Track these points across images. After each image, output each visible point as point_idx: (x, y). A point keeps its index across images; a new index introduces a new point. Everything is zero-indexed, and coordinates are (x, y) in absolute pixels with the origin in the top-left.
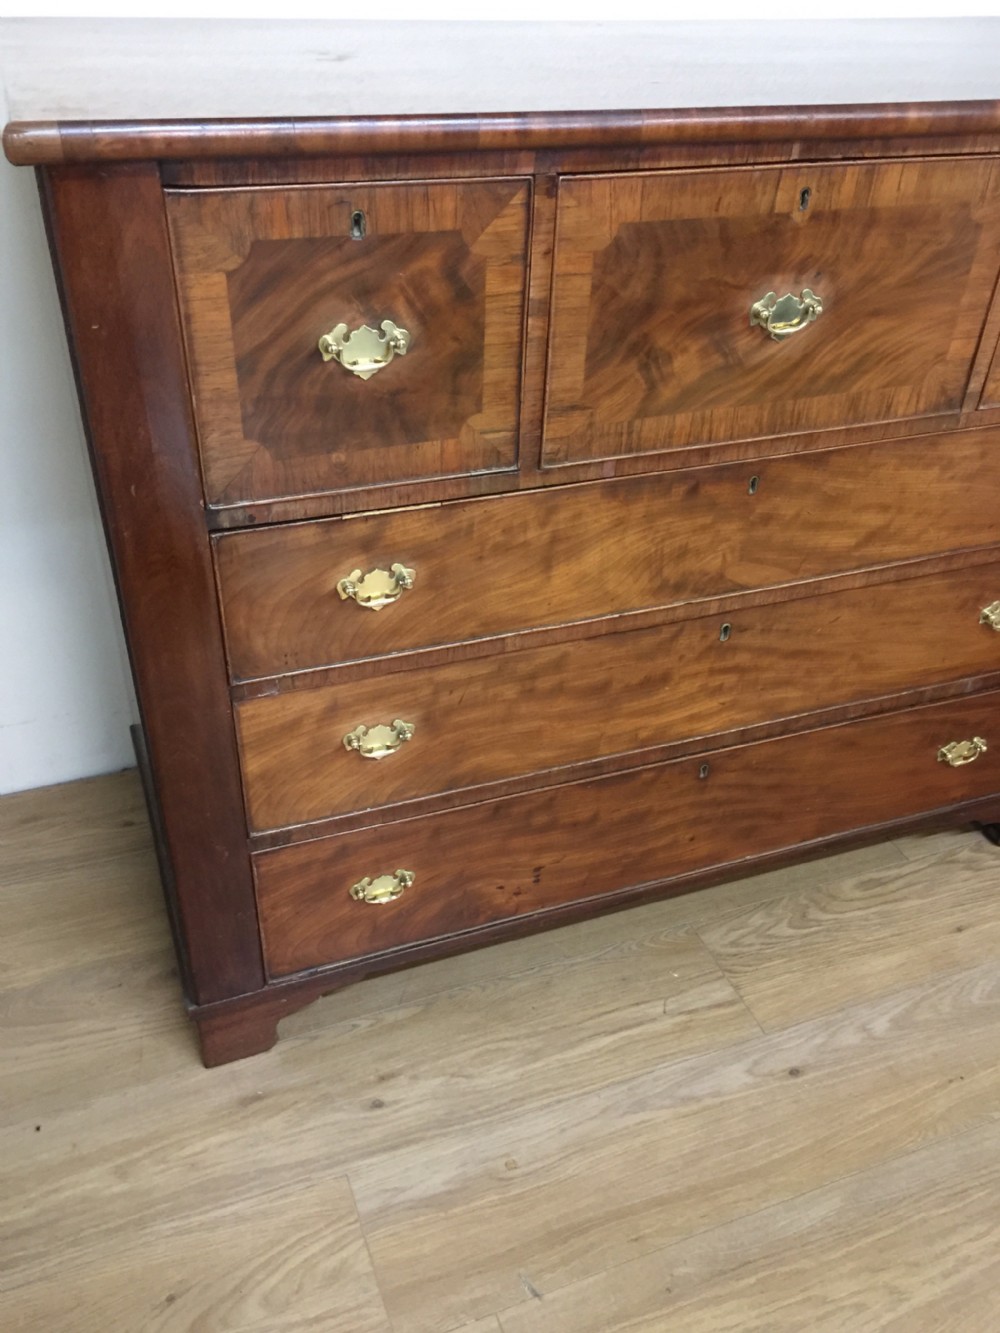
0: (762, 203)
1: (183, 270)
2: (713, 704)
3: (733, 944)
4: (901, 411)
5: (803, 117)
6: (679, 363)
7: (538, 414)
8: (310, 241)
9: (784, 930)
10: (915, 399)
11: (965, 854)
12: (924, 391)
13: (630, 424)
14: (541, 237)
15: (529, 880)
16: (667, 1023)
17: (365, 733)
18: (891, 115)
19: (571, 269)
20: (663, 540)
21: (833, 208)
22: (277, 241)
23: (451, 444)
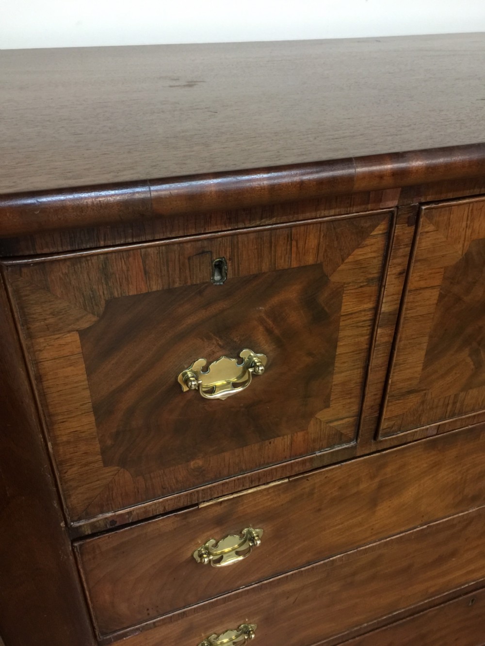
1: (30, 336)
7: (378, 401)
8: (170, 291)
13: (456, 396)
14: (398, 260)
17: (217, 638)
19: (422, 284)
20: (468, 470)
22: (134, 296)
23: (300, 436)
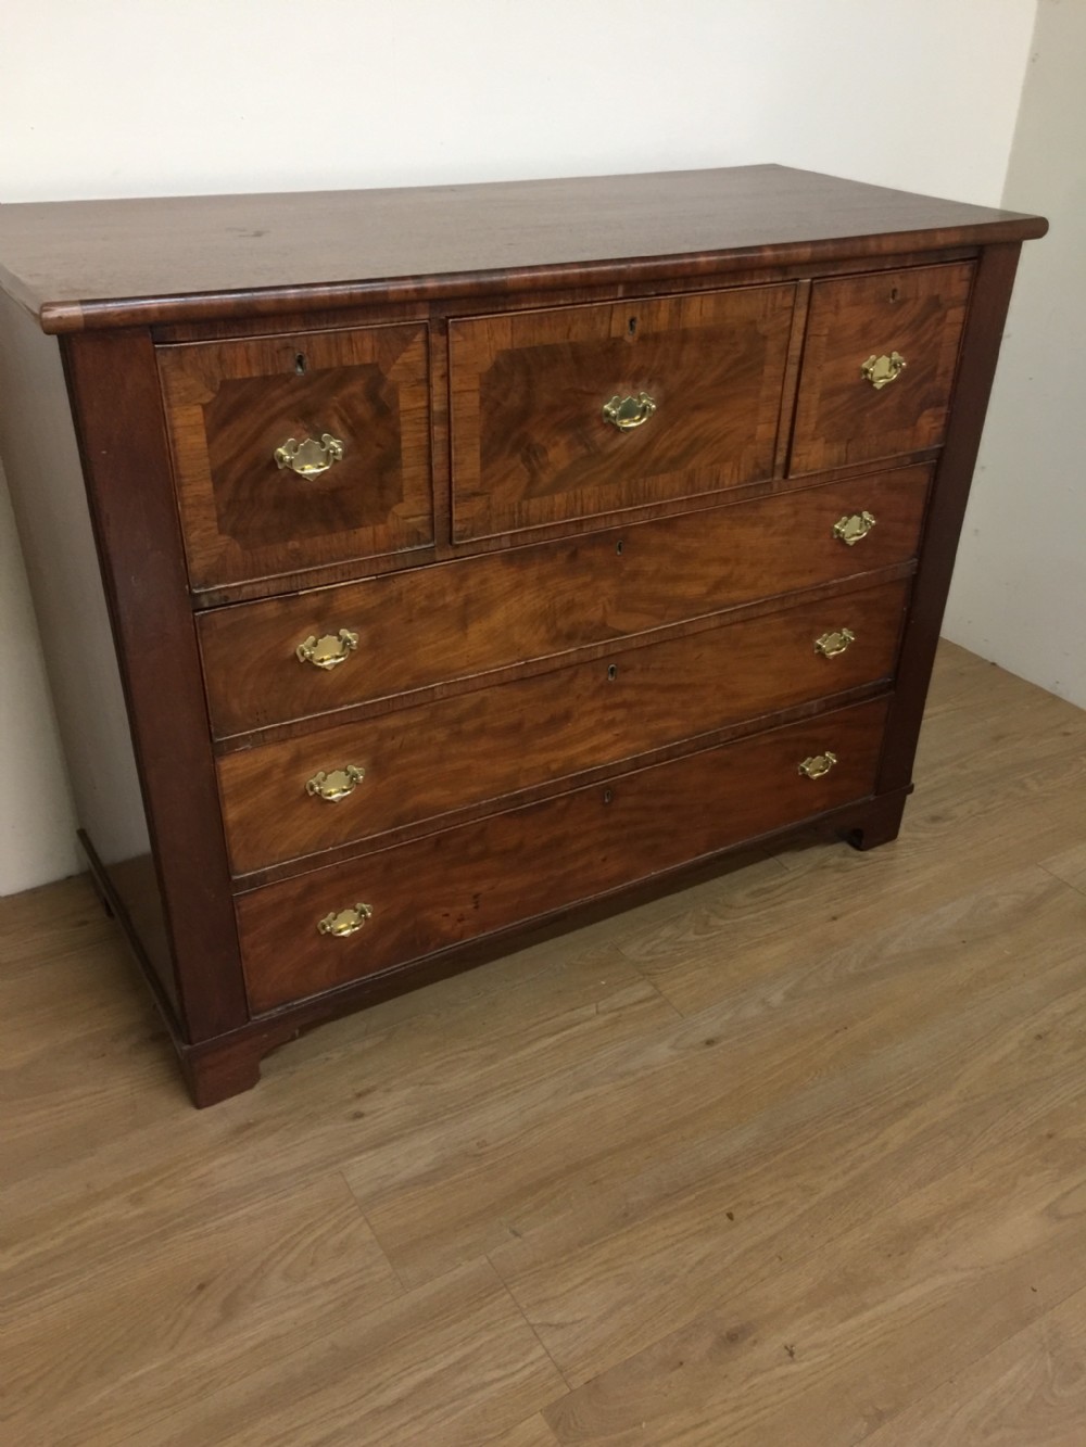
0: (602, 333)
1: (169, 406)
2: (607, 736)
3: (648, 953)
4: (727, 482)
5: (623, 266)
6: (552, 454)
7: (447, 500)
8: (265, 378)
9: (691, 936)
10: (736, 472)
11: (835, 860)
12: (742, 466)
13: (520, 504)
14: (439, 364)
15: (471, 907)
16: (601, 1020)
17: (325, 779)
18: (687, 260)
19: (463, 387)
20: (554, 598)
21: (654, 330)
22: (240, 380)
23: (381, 528)
